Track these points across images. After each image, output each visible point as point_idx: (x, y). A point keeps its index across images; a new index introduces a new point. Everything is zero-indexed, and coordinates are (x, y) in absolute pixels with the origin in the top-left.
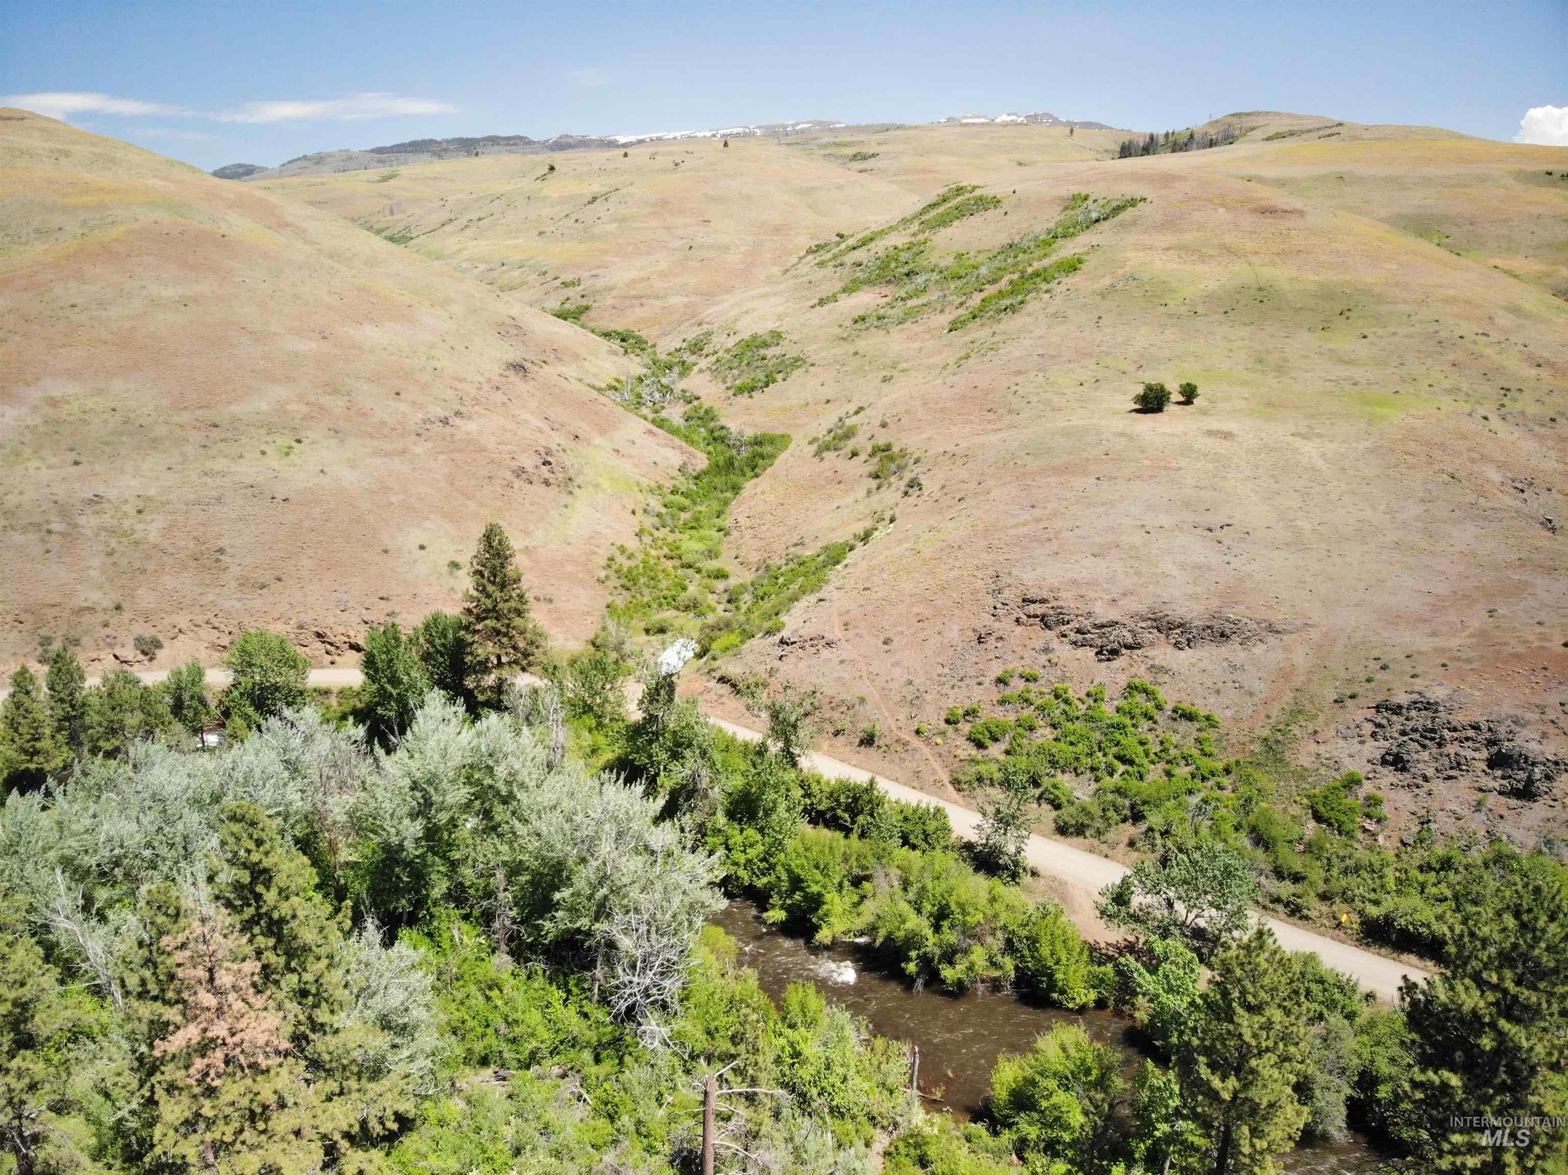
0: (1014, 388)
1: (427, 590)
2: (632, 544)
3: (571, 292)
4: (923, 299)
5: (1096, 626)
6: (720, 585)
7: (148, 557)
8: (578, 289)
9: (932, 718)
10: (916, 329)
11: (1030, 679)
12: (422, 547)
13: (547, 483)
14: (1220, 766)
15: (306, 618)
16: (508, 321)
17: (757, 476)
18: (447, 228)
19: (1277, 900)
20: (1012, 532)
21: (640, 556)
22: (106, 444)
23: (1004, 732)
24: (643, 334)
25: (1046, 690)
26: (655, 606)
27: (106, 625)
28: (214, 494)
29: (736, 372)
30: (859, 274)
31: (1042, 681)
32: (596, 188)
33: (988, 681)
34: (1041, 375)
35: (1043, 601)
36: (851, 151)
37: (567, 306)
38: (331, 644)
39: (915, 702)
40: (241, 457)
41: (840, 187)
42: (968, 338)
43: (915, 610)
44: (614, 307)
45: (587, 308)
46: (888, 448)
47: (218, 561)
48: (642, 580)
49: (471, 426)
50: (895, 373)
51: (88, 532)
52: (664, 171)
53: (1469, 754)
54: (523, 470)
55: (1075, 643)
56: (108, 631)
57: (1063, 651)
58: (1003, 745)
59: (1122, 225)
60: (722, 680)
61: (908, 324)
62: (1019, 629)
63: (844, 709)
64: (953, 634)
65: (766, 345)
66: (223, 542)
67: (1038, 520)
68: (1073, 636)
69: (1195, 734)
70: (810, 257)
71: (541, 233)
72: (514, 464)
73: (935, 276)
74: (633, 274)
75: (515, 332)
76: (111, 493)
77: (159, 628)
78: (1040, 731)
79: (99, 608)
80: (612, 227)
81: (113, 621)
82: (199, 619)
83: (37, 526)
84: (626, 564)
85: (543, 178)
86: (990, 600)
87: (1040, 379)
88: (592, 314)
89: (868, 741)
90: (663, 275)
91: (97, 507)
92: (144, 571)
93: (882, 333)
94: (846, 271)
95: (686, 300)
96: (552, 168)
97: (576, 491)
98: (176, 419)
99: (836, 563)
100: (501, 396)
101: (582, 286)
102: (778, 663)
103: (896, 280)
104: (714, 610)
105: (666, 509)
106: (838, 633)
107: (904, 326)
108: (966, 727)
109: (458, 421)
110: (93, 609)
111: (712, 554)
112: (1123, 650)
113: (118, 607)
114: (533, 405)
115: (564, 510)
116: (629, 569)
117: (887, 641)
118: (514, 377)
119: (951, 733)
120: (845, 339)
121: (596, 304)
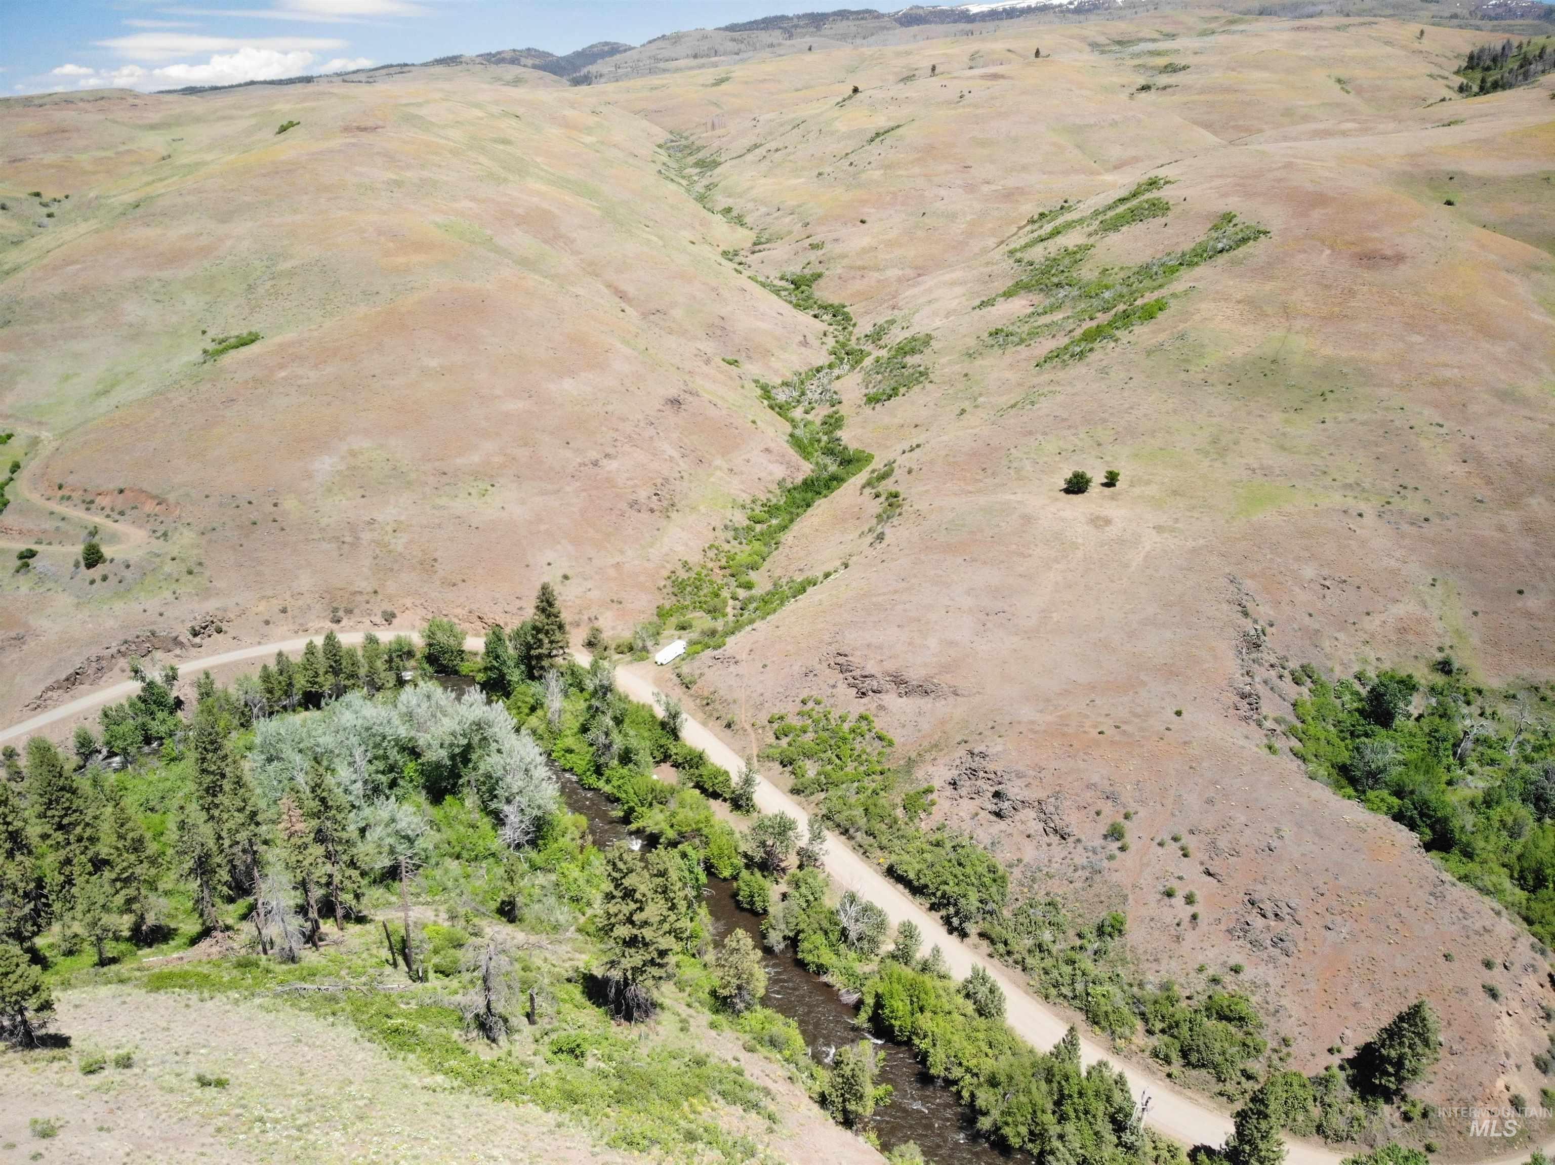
2: (695, 558)
3: (813, 256)
4: (1051, 318)
5: (863, 676)
6: (742, 593)
7: (395, 561)
8: (820, 252)
9: (763, 718)
10: (1023, 354)
11: (818, 703)
12: (549, 564)
13: (652, 511)
14: (879, 768)
15: (474, 607)
16: (716, 322)
17: (826, 496)
18: (749, 157)
19: (860, 846)
20: (874, 599)
21: (696, 569)
22: (382, 484)
23: (792, 732)
24: (852, 310)
25: (821, 710)
26: (691, 608)
27: (368, 602)
28: (437, 521)
29: (880, 377)
30: (1025, 276)
31: (822, 705)
32: (881, 121)
33: (798, 700)
35: (847, 655)
36: (1162, 61)
37: (806, 271)
39: (759, 707)
40: (457, 496)
41: (1114, 124)
42: (1034, 381)
43: (789, 648)
44: (840, 278)
45: (820, 276)
46: (897, 495)
47: (432, 566)
48: (689, 589)
49: (612, 466)
50: (971, 407)
51: (365, 543)
52: (951, 103)
53: (985, 787)
54: (636, 502)
55: (849, 684)
56: (368, 606)
57: (842, 688)
58: (788, 739)
59: (1233, 262)
60: (679, 676)
61: (1023, 346)
62: (827, 671)
63: (725, 704)
64: (796, 668)
65: (913, 351)
66: (437, 555)
68: (851, 680)
69: (880, 749)
70: (1029, 228)
71: (819, 174)
72: (631, 498)
73: (1075, 292)
74: (866, 242)
77: (395, 606)
78: (809, 734)
80: (877, 174)
81: (372, 600)
82: (418, 602)
83: (337, 538)
84: (682, 575)
85: (841, 104)
88: (821, 282)
89: (729, 726)
90: (890, 244)
92: (392, 570)
93: (999, 352)
94: (1020, 269)
96: (856, 90)
97: (674, 515)
98: (423, 467)
99: (794, 597)
100: (651, 431)
101: (823, 251)
102: (706, 670)
103: (1046, 289)
104: (725, 615)
105: (746, 523)
106: (744, 656)
107: (1019, 348)
108: (776, 726)
109: (604, 462)
110: (361, 593)
111: (754, 567)
112: (870, 693)
113: (376, 592)
114: (675, 435)
115: (656, 532)
116: (683, 580)
117: (765, 666)
118: (669, 411)
119: (768, 728)
120: (970, 356)
121: (827, 273)
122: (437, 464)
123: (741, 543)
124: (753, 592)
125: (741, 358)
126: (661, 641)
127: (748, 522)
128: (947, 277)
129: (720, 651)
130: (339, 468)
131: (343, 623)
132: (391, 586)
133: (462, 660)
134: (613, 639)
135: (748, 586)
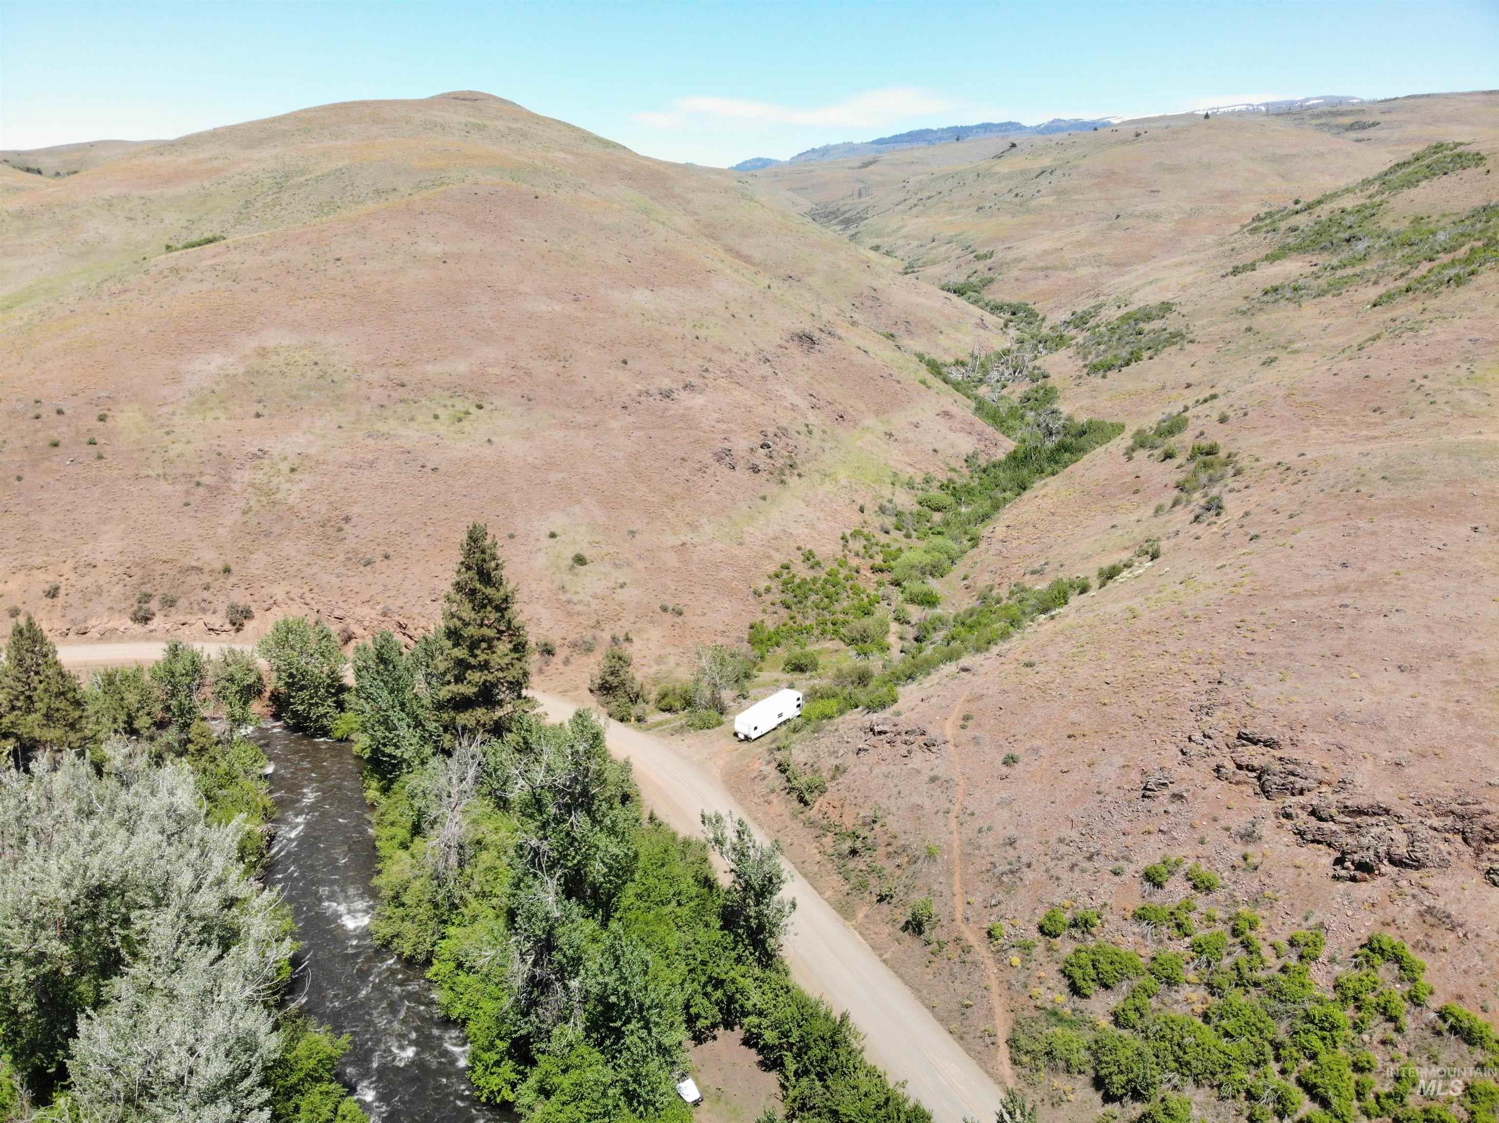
0: (1419, 381)
1: (534, 586)
2: (829, 550)
3: (981, 266)
4: (1358, 269)
5: (1346, 810)
7: (280, 519)
8: (989, 262)
9: (1020, 915)
10: (1336, 302)
11: (1199, 883)
12: (553, 535)
13: (755, 470)
15: (393, 604)
16: (866, 292)
17: (1053, 474)
18: (899, 208)
20: (1287, 605)
21: (829, 566)
22: (294, 398)
23: (1123, 976)
24: (1037, 308)
25: (1219, 914)
26: (816, 632)
27: (207, 588)
28: (370, 457)
29: (1102, 348)
30: (1291, 240)
31: (1219, 895)
32: (1046, 163)
33: (1132, 871)
34: (1465, 366)
35: (1270, 744)
38: (410, 637)
39: (1006, 879)
40: (412, 419)
42: (1389, 316)
43: (1074, 715)
44: (1017, 280)
45: (991, 281)
46: (1211, 451)
47: (340, 530)
48: (813, 597)
50: (1282, 355)
51: (237, 488)
52: (1124, 142)
54: (730, 452)
55: (1301, 834)
56: (206, 595)
58: (1114, 1000)
60: (782, 768)
61: (1329, 296)
62: (1216, 787)
63: (903, 860)
64: (1110, 771)
65: (1148, 319)
66: (354, 510)
67: (1341, 589)
68: (1303, 819)
71: (980, 208)
72: (719, 446)
73: (1383, 242)
74: (1047, 245)
75: (869, 303)
76: (275, 448)
77: (255, 597)
78: (1186, 991)
79: (207, 569)
80: (1050, 200)
81: (216, 585)
82: (295, 593)
83: (189, 476)
84: (802, 573)
86: (1189, 724)
87: (1463, 372)
88: (994, 287)
89: (915, 928)
90: (1079, 245)
91: (258, 462)
92: (268, 534)
93: (1292, 306)
94: (1278, 237)
95: (1096, 270)
96: (1013, 146)
97: (793, 481)
98: (368, 376)
99: (1045, 611)
100: (766, 370)
101: (993, 259)
102: (851, 758)
103: (1332, 247)
104: (885, 649)
105: (917, 508)
106: (949, 730)
107: (1324, 299)
108: (1066, 947)
109: (684, 395)
110: (200, 570)
111: (935, 571)
112: (1386, 867)
113: (227, 570)
114: (803, 379)
115: (760, 502)
116: (804, 581)
117: (1010, 761)
118: (794, 349)
119: (1039, 952)
120: (1244, 313)
121: (1000, 277)
122: (394, 371)
123: (908, 536)
124: (938, 611)
125: (899, 331)
126: (752, 692)
127: (919, 507)
128: (1166, 263)
129: (887, 713)
130: (231, 371)
131: (153, 624)
132: (258, 562)
133: (340, 706)
134: (656, 681)
135: (929, 601)
